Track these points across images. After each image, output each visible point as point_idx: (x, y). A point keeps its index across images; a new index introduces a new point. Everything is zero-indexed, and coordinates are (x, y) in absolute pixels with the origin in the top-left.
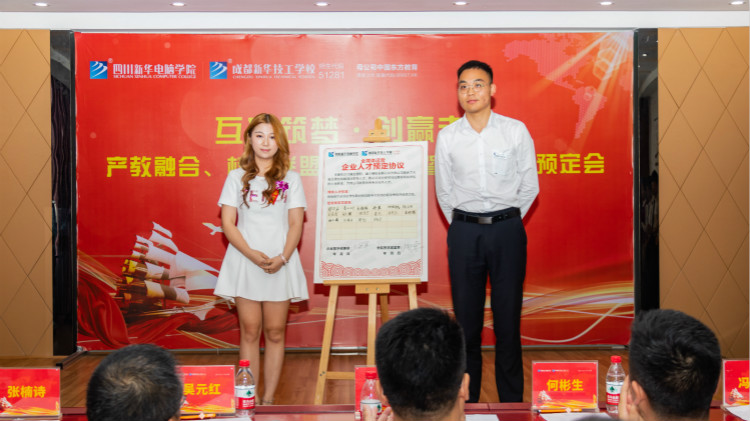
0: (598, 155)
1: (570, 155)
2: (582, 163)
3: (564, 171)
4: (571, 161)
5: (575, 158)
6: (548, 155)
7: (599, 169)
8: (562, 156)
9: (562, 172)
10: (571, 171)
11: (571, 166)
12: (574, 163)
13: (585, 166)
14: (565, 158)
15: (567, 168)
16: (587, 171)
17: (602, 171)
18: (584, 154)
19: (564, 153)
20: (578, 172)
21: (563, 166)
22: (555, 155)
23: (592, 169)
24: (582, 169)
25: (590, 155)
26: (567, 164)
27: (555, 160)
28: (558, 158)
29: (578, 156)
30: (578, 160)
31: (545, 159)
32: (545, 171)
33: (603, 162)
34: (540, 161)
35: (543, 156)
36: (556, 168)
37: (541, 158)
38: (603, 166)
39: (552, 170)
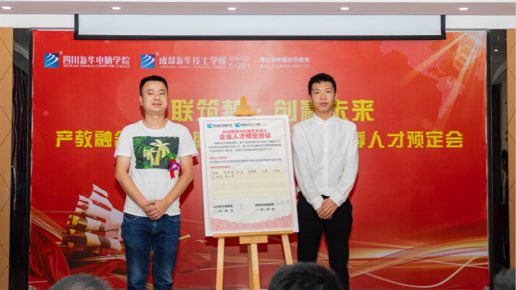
0: (457, 132)
1: (434, 132)
2: (444, 139)
3: (429, 145)
4: (435, 137)
5: (438, 135)
6: (416, 132)
7: (458, 144)
8: (428, 133)
9: (427, 146)
10: (435, 146)
11: (435, 141)
12: (438, 139)
13: (447, 142)
14: (430, 135)
15: (432, 143)
16: (448, 146)
17: (461, 146)
18: (446, 132)
19: (429, 130)
20: (441, 146)
21: (429, 141)
22: (422, 132)
23: (453, 144)
24: (444, 144)
25: (451, 133)
26: (432, 140)
27: (422, 136)
28: (425, 135)
29: (441, 133)
30: (441, 137)
31: (414, 136)
32: (413, 146)
33: (461, 138)
34: (409, 137)
35: (412, 133)
36: (422, 143)
37: (410, 134)
38: (461, 142)
39: (420, 145)
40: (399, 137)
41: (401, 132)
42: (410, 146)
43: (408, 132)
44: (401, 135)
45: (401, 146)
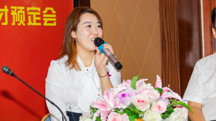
0: (51, 9)
1: (34, 8)
2: (41, 16)
3: (30, 23)
4: (34, 14)
5: (37, 11)
6: (19, 8)
7: (52, 22)
8: (28, 9)
9: (29, 24)
10: (35, 24)
11: (35, 19)
12: (37, 16)
13: (44, 19)
14: (30, 11)
15: (32, 21)
16: (45, 24)
17: (55, 24)
18: (43, 9)
19: (30, 6)
20: (40, 24)
21: (30, 17)
22: (23, 8)
23: (49, 22)
24: (42, 21)
25: (47, 9)
26: (32, 16)
27: (23, 12)
28: (25, 10)
29: (39, 9)
30: (39, 14)
31: (17, 12)
32: (17, 23)
33: (55, 16)
34: (13, 13)
35: (15, 8)
36: (24, 20)
37: (14, 10)
38: (55, 20)
39: (22, 22)
40: (4, 12)
41: (6, 7)
42: (13, 24)
43: (12, 7)
44: (6, 10)
45: (6, 23)
